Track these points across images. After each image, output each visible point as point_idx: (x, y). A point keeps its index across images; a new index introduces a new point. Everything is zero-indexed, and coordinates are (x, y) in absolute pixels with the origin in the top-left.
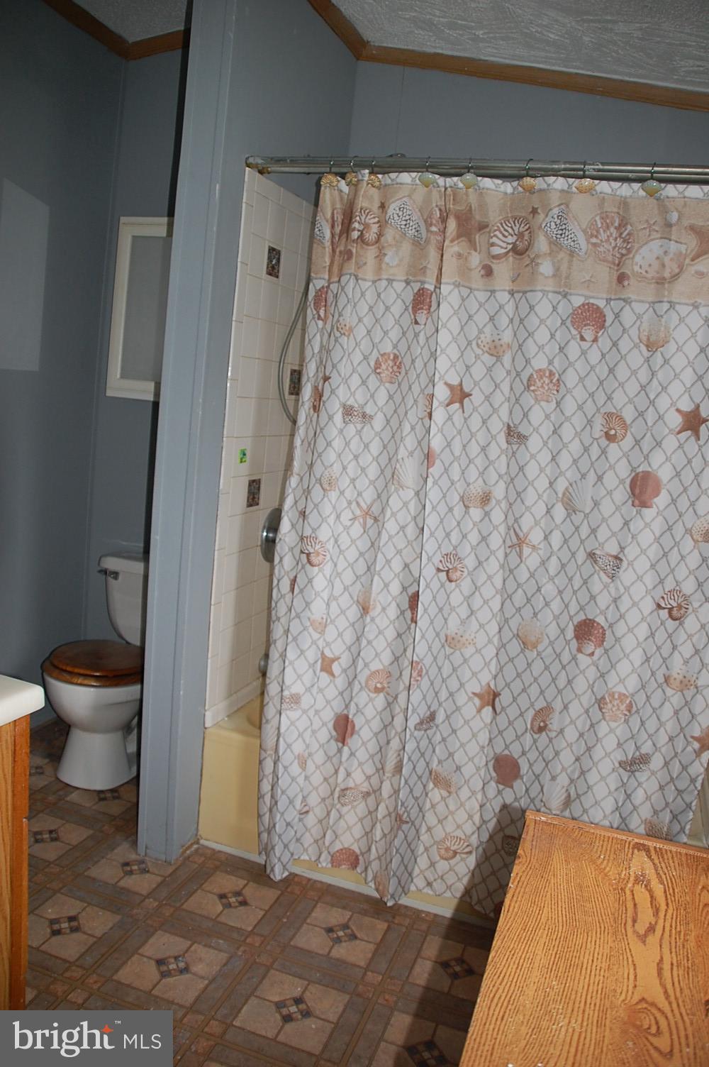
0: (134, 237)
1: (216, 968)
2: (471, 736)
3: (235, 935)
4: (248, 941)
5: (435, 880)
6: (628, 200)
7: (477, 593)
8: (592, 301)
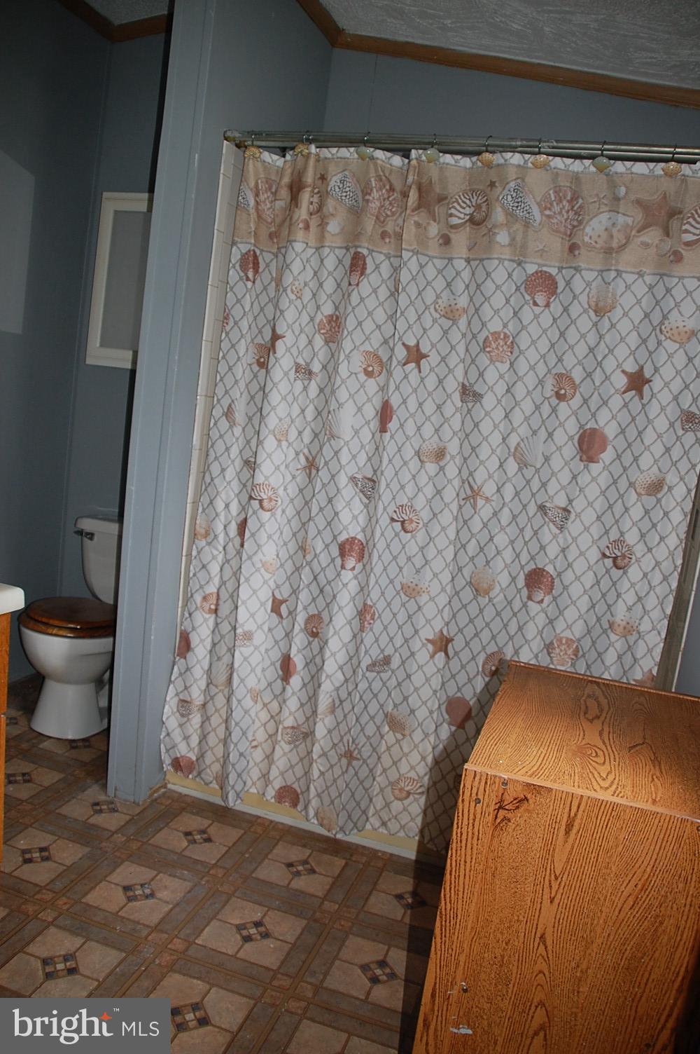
0: (116, 212)
1: (180, 895)
2: (424, 681)
3: (199, 867)
4: (211, 872)
5: (390, 820)
6: (581, 175)
7: (431, 543)
8: (545, 269)
